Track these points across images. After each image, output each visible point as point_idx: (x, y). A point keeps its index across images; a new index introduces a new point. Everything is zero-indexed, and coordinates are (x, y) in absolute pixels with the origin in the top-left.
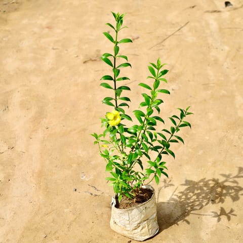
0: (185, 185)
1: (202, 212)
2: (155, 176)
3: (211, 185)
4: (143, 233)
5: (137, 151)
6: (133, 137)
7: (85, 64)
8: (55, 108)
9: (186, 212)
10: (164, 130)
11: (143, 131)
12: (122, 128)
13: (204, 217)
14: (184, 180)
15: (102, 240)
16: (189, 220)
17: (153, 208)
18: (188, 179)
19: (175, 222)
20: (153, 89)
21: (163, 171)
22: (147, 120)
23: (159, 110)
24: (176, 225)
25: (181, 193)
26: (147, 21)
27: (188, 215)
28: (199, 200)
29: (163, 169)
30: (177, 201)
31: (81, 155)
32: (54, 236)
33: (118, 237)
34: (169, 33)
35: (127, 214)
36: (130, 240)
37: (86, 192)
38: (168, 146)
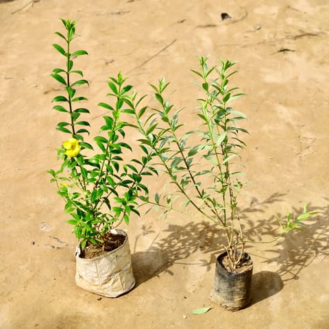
0: (167, 231)
1: (188, 260)
2: (125, 215)
3: (200, 230)
4: (116, 288)
5: (102, 186)
6: (96, 169)
7: (46, 95)
8: (8, 149)
9: (168, 262)
10: (134, 160)
11: (106, 162)
12: (82, 160)
13: (190, 267)
14: (168, 225)
15: (66, 299)
16: (172, 271)
17: (125, 256)
18: (172, 224)
19: (155, 273)
20: (115, 109)
21: (134, 208)
22: (110, 147)
23: (123, 134)
24: (156, 277)
25: (163, 240)
26: (124, 41)
27: (172, 265)
28: (185, 248)
29: (133, 207)
30: (158, 249)
31: (41, 203)
32: (7, 298)
33: (86, 295)
34: (151, 54)
35: (94, 264)
36: (100, 297)
37: (46, 245)
38: (139, 180)
